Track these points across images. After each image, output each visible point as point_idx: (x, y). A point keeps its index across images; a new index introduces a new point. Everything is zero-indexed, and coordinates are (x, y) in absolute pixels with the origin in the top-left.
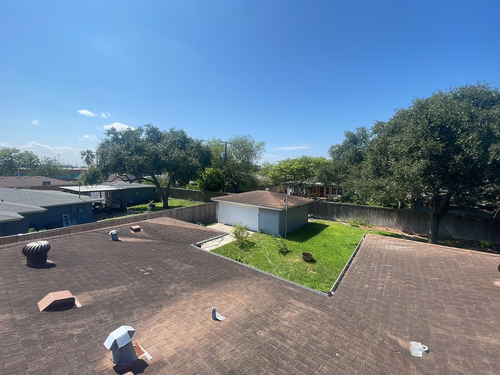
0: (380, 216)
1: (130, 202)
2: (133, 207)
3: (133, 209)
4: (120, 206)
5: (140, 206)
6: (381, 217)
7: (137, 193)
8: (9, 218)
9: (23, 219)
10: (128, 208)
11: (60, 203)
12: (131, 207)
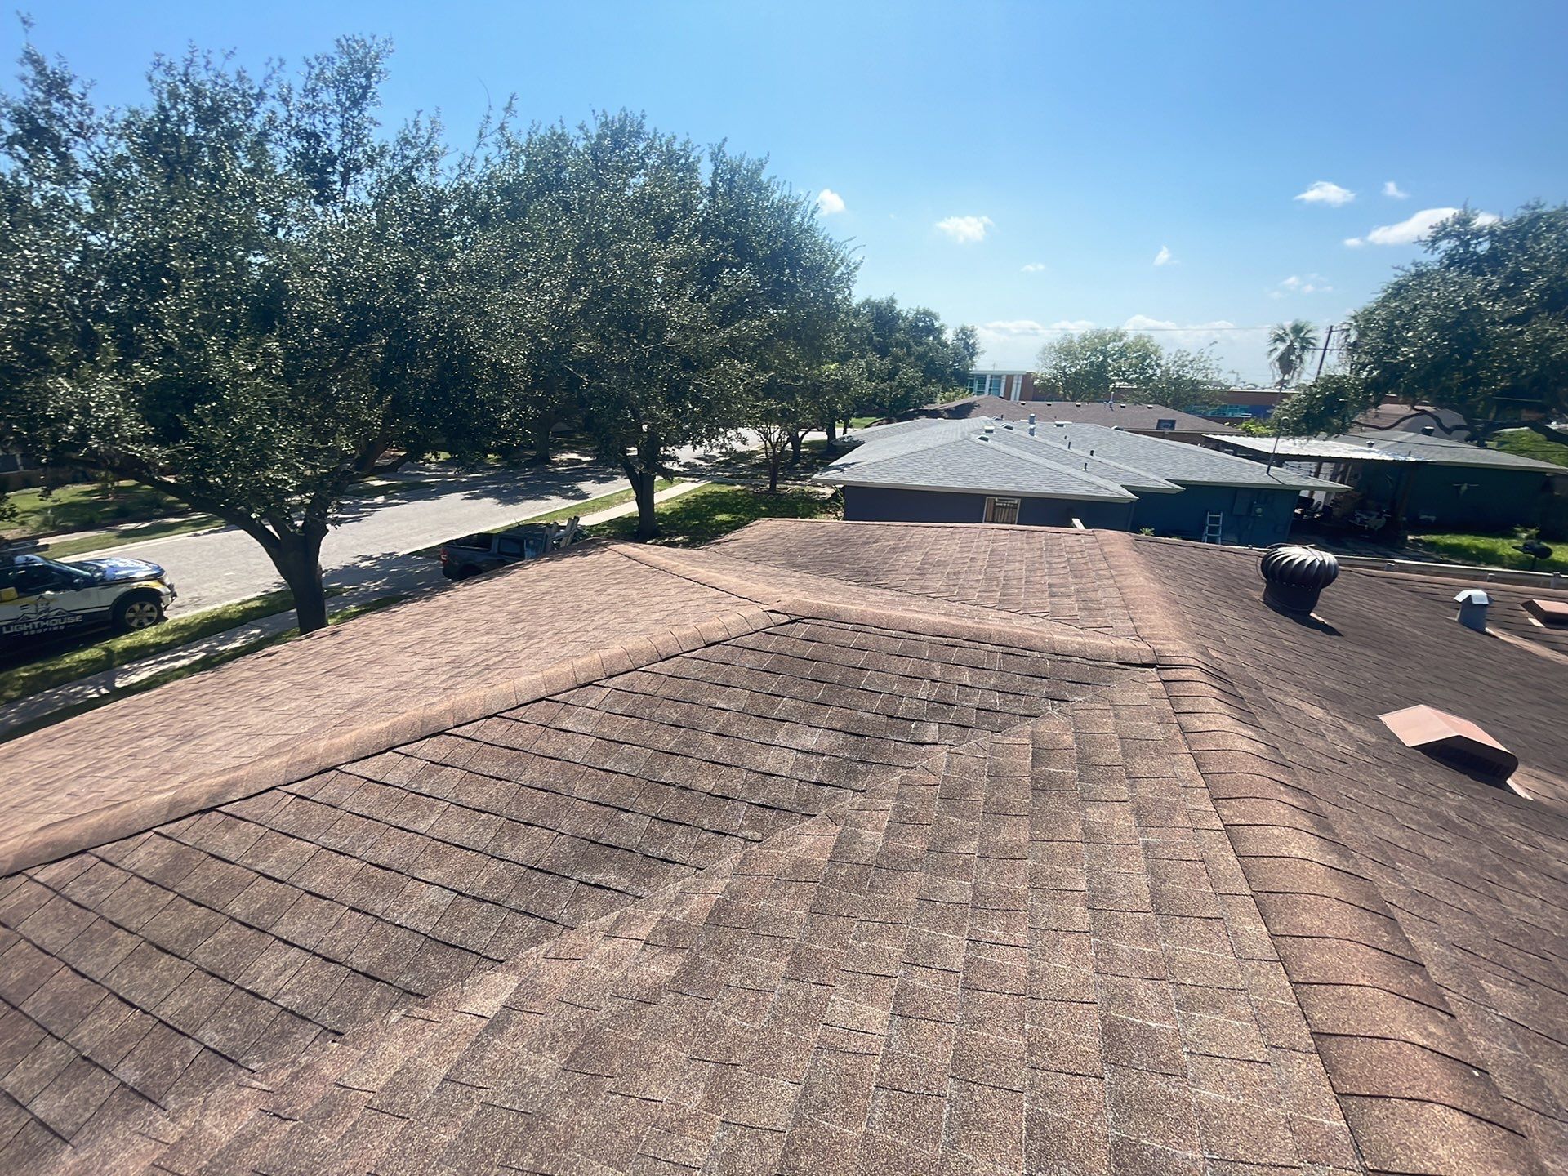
1: (1423, 517)
2: (1434, 538)
3: (1431, 545)
4: (1383, 520)
5: (1465, 540)
7: (1464, 487)
8: (1107, 494)
9: (1133, 502)
10: (1410, 537)
11: (1214, 479)
12: (1422, 537)
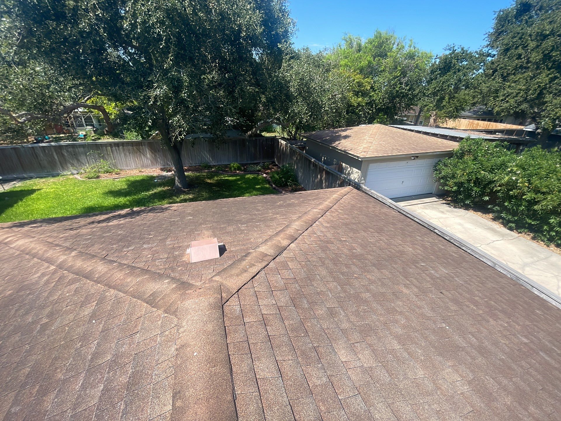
0: (128, 153)
6: (130, 155)
